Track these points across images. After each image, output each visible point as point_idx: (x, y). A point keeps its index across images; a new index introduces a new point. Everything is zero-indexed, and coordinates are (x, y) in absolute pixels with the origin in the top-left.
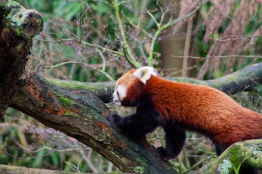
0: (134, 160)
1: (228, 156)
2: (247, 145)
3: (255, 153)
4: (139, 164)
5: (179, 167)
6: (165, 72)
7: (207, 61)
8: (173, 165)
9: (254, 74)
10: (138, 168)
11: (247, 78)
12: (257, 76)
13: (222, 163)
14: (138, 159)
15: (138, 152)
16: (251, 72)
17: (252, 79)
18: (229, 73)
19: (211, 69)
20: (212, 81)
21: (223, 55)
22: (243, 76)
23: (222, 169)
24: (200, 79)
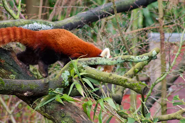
0: (9, 71)
1: (67, 68)
2: (79, 61)
3: (84, 66)
4: (12, 73)
5: (37, 75)
6: (28, 16)
7: (54, 9)
8: (33, 74)
9: (83, 18)
10: (12, 75)
11: (79, 21)
12: (85, 19)
13: (64, 72)
14: (12, 70)
15: (12, 66)
16: (81, 17)
17: (82, 21)
18: (68, 17)
19: (57, 14)
20: (57, 22)
21: (64, 6)
22: (76, 19)
23: (64, 76)
24: (50, 21)
